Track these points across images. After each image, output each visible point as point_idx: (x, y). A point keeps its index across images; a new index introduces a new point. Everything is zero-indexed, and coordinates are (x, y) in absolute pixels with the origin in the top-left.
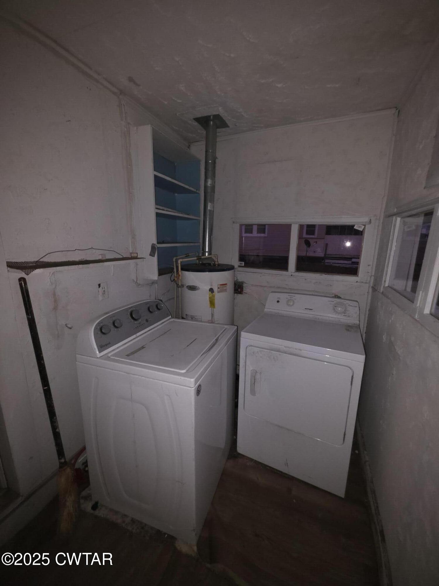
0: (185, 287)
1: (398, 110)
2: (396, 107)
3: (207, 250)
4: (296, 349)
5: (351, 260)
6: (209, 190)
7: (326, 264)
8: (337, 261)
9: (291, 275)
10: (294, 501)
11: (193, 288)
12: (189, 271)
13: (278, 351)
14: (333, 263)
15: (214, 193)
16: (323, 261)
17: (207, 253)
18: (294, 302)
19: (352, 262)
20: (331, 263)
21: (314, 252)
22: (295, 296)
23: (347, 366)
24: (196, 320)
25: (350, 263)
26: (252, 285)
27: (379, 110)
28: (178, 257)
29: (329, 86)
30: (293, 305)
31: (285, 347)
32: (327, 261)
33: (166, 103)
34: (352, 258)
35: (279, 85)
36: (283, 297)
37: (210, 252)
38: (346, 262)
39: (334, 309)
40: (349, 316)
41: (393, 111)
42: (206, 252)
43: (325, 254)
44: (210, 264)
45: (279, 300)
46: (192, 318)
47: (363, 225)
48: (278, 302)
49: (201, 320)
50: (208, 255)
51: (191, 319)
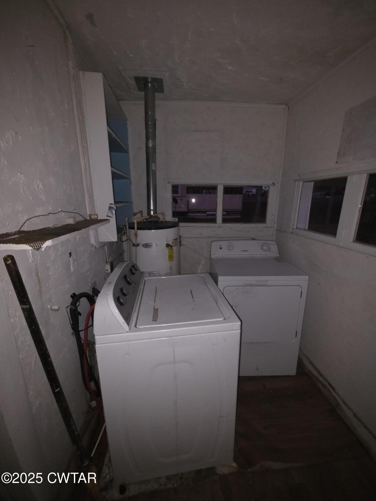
0: (141, 245)
1: (288, 106)
2: (287, 104)
3: (152, 208)
4: (264, 281)
5: (206, 213)
6: (151, 151)
7: (190, 217)
8: (197, 214)
9: (219, 226)
10: (271, 392)
11: (147, 246)
12: (145, 230)
13: (251, 285)
14: (194, 216)
15: (156, 153)
16: (187, 215)
17: (152, 212)
18: (233, 247)
19: (207, 214)
20: (193, 216)
21: (180, 208)
22: (232, 242)
23: (298, 286)
24: (154, 275)
25: (206, 215)
26: (187, 238)
27: (275, 104)
28: (129, 217)
29: (261, 78)
30: (233, 249)
31: (256, 281)
32: (190, 214)
33: (115, 53)
34: (206, 211)
35: (230, 68)
36: (224, 244)
37: (155, 210)
38: (202, 214)
39: (262, 248)
40: (272, 252)
41: (284, 106)
42: (153, 210)
43: (188, 209)
44: (157, 222)
45: (221, 247)
46: (150, 275)
47: (268, 186)
48: (221, 248)
49: (159, 275)
50: (153, 214)
51: (148, 275)
